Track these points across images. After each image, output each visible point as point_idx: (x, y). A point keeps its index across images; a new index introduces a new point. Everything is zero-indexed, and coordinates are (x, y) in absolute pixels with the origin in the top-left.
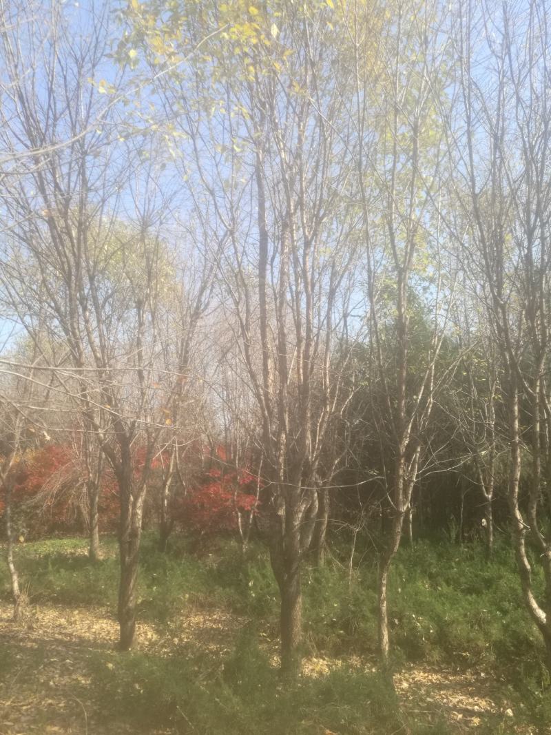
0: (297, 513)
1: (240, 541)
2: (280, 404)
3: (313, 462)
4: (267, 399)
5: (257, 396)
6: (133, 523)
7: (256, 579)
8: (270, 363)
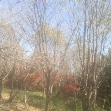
0: (90, 95)
1: (75, 98)
2: (87, 67)
3: (95, 82)
4: (84, 65)
5: (81, 64)
6: (50, 91)
7: (78, 109)
8: (85, 57)
